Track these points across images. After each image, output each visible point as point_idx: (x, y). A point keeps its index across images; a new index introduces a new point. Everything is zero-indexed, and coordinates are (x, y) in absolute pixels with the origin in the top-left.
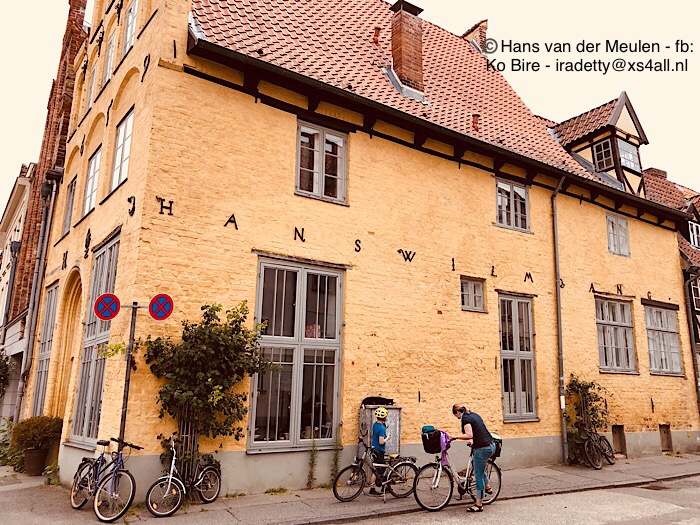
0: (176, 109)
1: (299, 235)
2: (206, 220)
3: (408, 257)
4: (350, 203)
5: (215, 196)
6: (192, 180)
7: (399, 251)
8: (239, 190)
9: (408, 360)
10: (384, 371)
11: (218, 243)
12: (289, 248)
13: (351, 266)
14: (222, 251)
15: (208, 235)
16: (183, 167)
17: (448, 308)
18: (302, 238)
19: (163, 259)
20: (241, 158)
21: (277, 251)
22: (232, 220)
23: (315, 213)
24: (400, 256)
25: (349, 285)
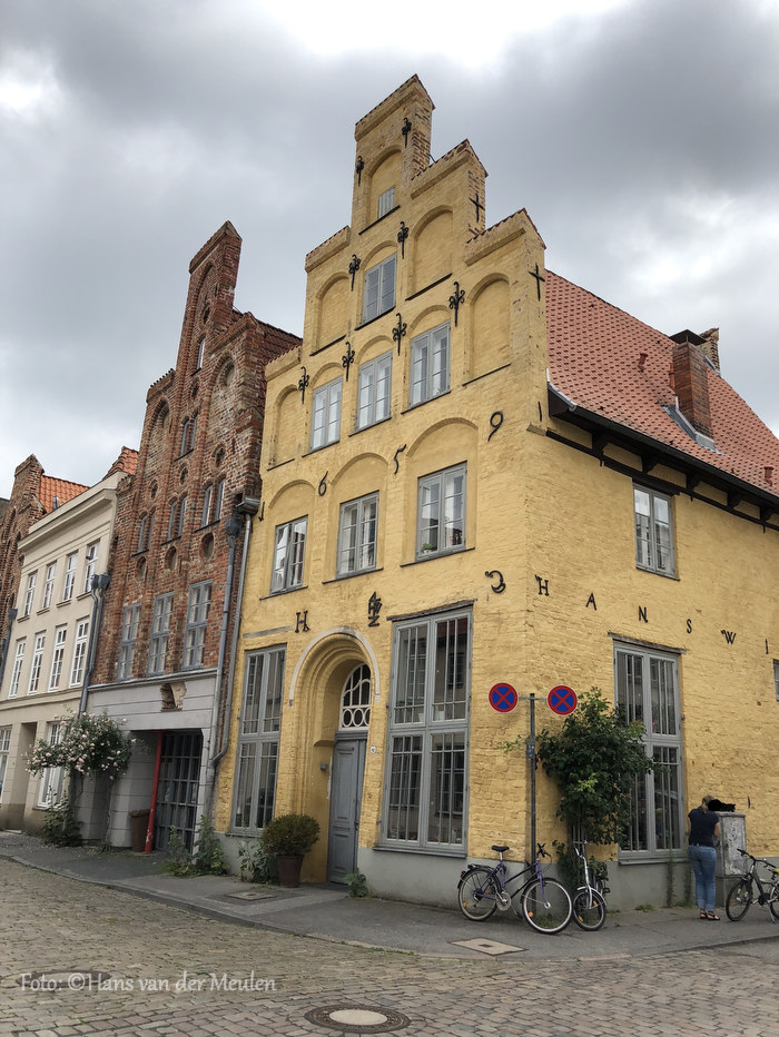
0: (543, 477)
1: (643, 614)
2: (572, 600)
3: (730, 638)
4: (681, 577)
5: (577, 573)
6: (559, 555)
7: (723, 632)
8: (595, 565)
9: (737, 760)
10: (718, 771)
11: (583, 626)
12: (636, 630)
13: (685, 650)
14: (585, 635)
15: (575, 618)
16: (553, 541)
17: (765, 698)
18: (645, 618)
19: (544, 644)
20: (594, 529)
21: (627, 633)
22: (592, 600)
23: (653, 589)
24: (723, 638)
25: (685, 672)
